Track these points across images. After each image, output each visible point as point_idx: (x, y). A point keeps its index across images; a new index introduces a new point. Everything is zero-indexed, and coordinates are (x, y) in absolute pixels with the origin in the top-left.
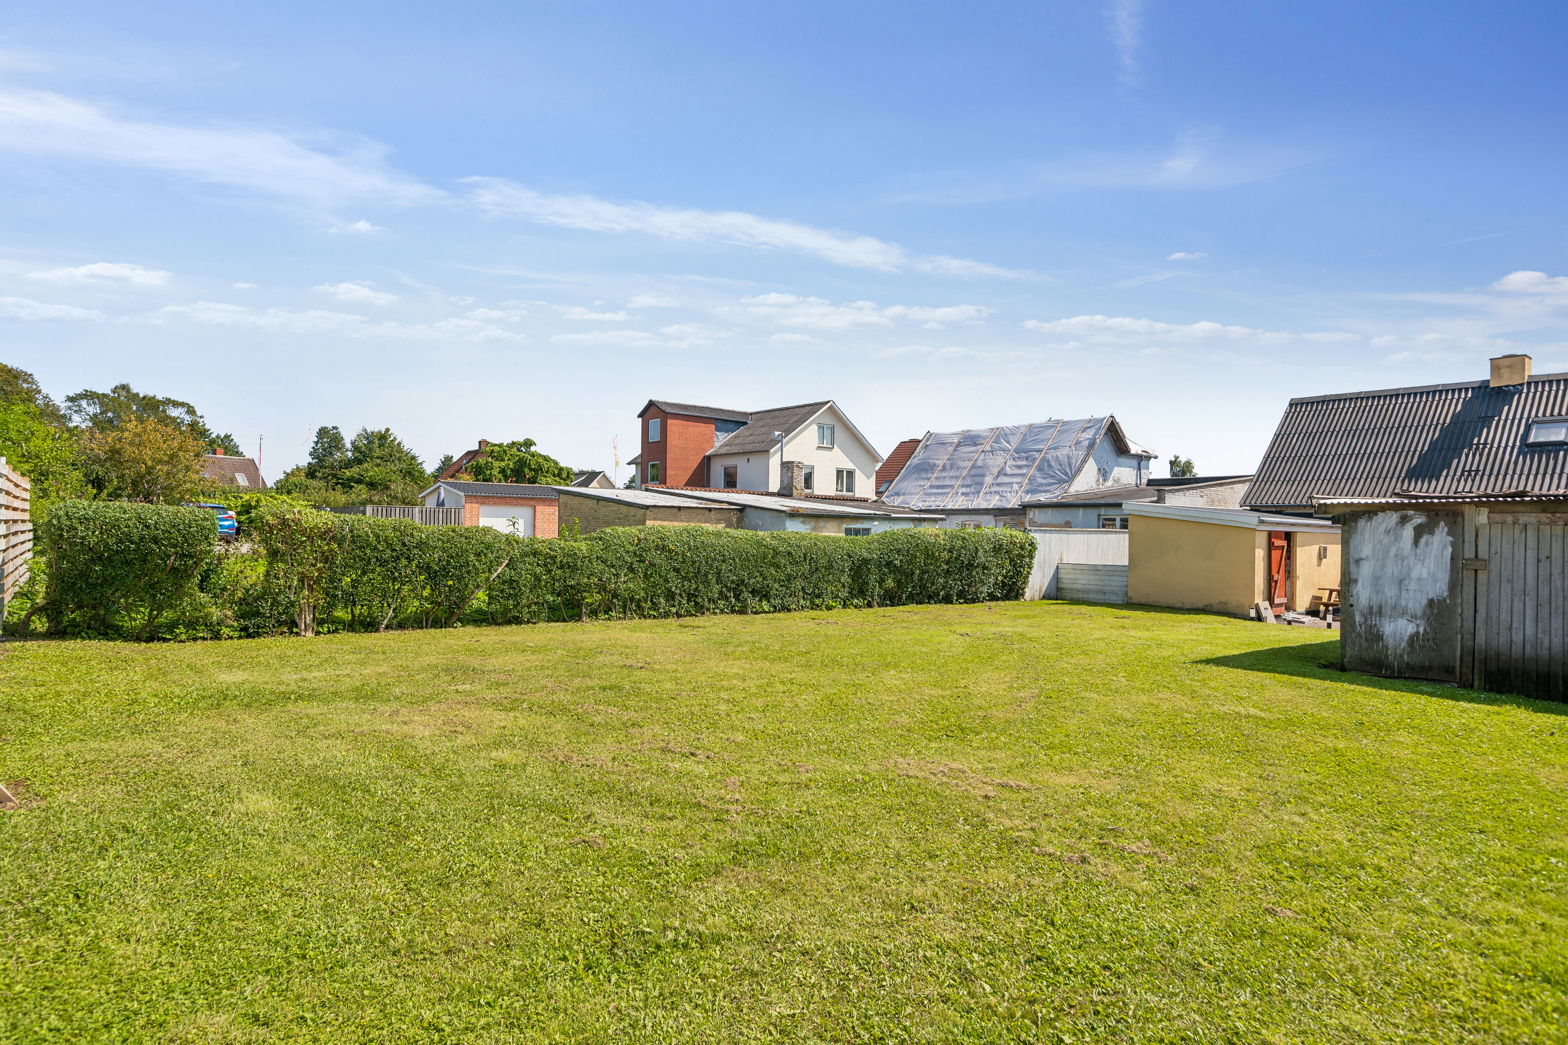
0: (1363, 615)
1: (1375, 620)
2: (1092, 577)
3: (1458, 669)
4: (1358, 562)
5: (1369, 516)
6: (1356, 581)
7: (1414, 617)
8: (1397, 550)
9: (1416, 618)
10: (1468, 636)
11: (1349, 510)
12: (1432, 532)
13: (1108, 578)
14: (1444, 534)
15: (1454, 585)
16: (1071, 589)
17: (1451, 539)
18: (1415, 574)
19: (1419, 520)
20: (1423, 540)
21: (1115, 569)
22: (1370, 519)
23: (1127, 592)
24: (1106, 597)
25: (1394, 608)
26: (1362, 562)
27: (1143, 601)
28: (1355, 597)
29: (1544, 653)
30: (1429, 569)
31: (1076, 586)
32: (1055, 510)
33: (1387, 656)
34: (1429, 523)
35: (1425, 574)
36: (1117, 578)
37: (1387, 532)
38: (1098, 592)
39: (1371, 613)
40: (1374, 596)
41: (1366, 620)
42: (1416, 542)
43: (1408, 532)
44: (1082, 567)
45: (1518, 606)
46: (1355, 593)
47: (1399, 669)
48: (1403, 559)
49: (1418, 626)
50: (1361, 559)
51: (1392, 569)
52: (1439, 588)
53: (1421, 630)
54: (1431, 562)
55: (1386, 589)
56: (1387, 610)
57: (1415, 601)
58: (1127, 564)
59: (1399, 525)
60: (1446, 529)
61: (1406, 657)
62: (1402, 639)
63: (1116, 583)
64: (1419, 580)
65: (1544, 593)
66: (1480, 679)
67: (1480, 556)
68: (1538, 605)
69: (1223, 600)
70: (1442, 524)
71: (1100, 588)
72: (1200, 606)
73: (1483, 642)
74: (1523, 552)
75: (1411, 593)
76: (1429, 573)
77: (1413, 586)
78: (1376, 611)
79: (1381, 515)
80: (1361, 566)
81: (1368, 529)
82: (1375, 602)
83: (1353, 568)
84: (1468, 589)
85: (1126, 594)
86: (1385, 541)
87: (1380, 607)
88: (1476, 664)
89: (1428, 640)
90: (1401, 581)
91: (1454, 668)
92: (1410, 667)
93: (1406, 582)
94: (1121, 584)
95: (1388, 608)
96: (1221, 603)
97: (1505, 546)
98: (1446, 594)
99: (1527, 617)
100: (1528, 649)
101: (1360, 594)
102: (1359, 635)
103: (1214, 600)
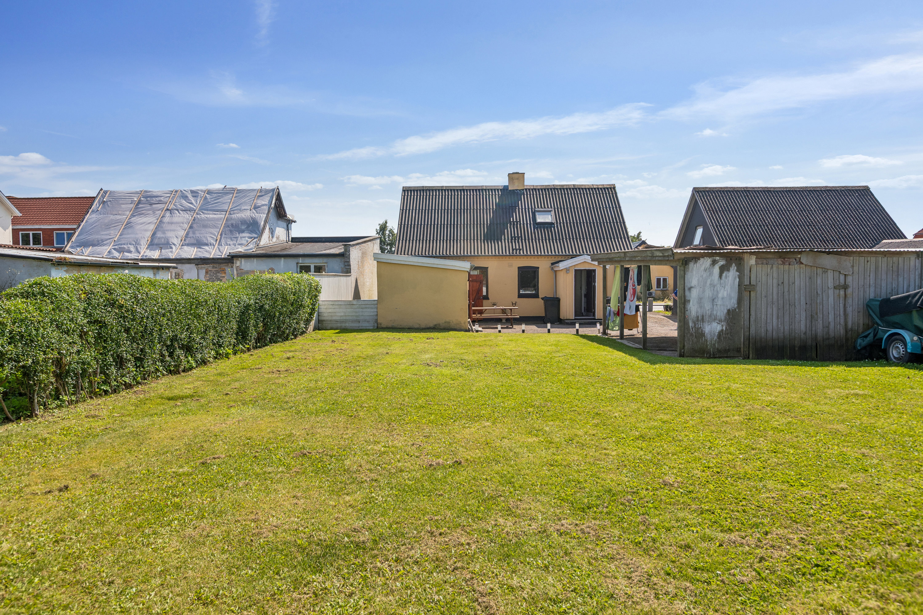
0: (694, 322)
1: (700, 325)
2: (349, 310)
3: (742, 349)
4: (690, 289)
5: (695, 261)
6: (689, 301)
7: (721, 321)
8: (711, 281)
9: (722, 322)
10: (746, 330)
11: (683, 256)
12: (728, 270)
13: (361, 310)
14: (735, 271)
15: (740, 300)
16: (331, 321)
17: (738, 273)
18: (720, 295)
19: (722, 263)
20: (724, 275)
21: (367, 303)
22: (696, 262)
23: (377, 319)
24: (360, 325)
25: (710, 316)
26: (692, 289)
27: (390, 325)
28: (689, 311)
29: (781, 335)
30: (727, 292)
31: (334, 318)
32: (260, 259)
33: (707, 346)
34: (726, 264)
35: (725, 295)
36: (369, 310)
37: (705, 270)
38: (353, 321)
39: (698, 320)
40: (699, 310)
41: (695, 325)
42: (720, 276)
43: (716, 270)
44: (340, 303)
45: (770, 311)
46: (689, 308)
47: (713, 353)
48: (714, 286)
49: (722, 326)
50: (691, 287)
51: (708, 293)
52: (732, 303)
53: (724, 328)
54: (728, 288)
55: (706, 305)
56: (706, 318)
57: (721, 312)
58: (376, 299)
59: (712, 266)
60: (736, 268)
61: (717, 345)
62: (715, 334)
63: (369, 313)
64: (723, 298)
65: (781, 302)
66: (753, 354)
67: (752, 283)
68: (778, 309)
69: (447, 320)
70: (734, 265)
71: (355, 318)
72: (431, 325)
73: (754, 332)
74: (771, 280)
75: (719, 306)
76: (727, 294)
77: (719, 303)
78: (701, 319)
79: (702, 259)
80: (692, 291)
81: (695, 268)
82: (700, 314)
83: (687, 293)
84: (746, 303)
85: (376, 321)
86: (704, 276)
87: (703, 316)
88: (751, 345)
89: (728, 334)
90: (713, 300)
91: (740, 348)
92: (719, 351)
93: (716, 300)
94: (372, 314)
95: (707, 317)
96: (445, 322)
97: (763, 277)
98: (736, 306)
99: (774, 316)
100: (774, 333)
101: (691, 309)
102: (692, 334)
103: (440, 320)
